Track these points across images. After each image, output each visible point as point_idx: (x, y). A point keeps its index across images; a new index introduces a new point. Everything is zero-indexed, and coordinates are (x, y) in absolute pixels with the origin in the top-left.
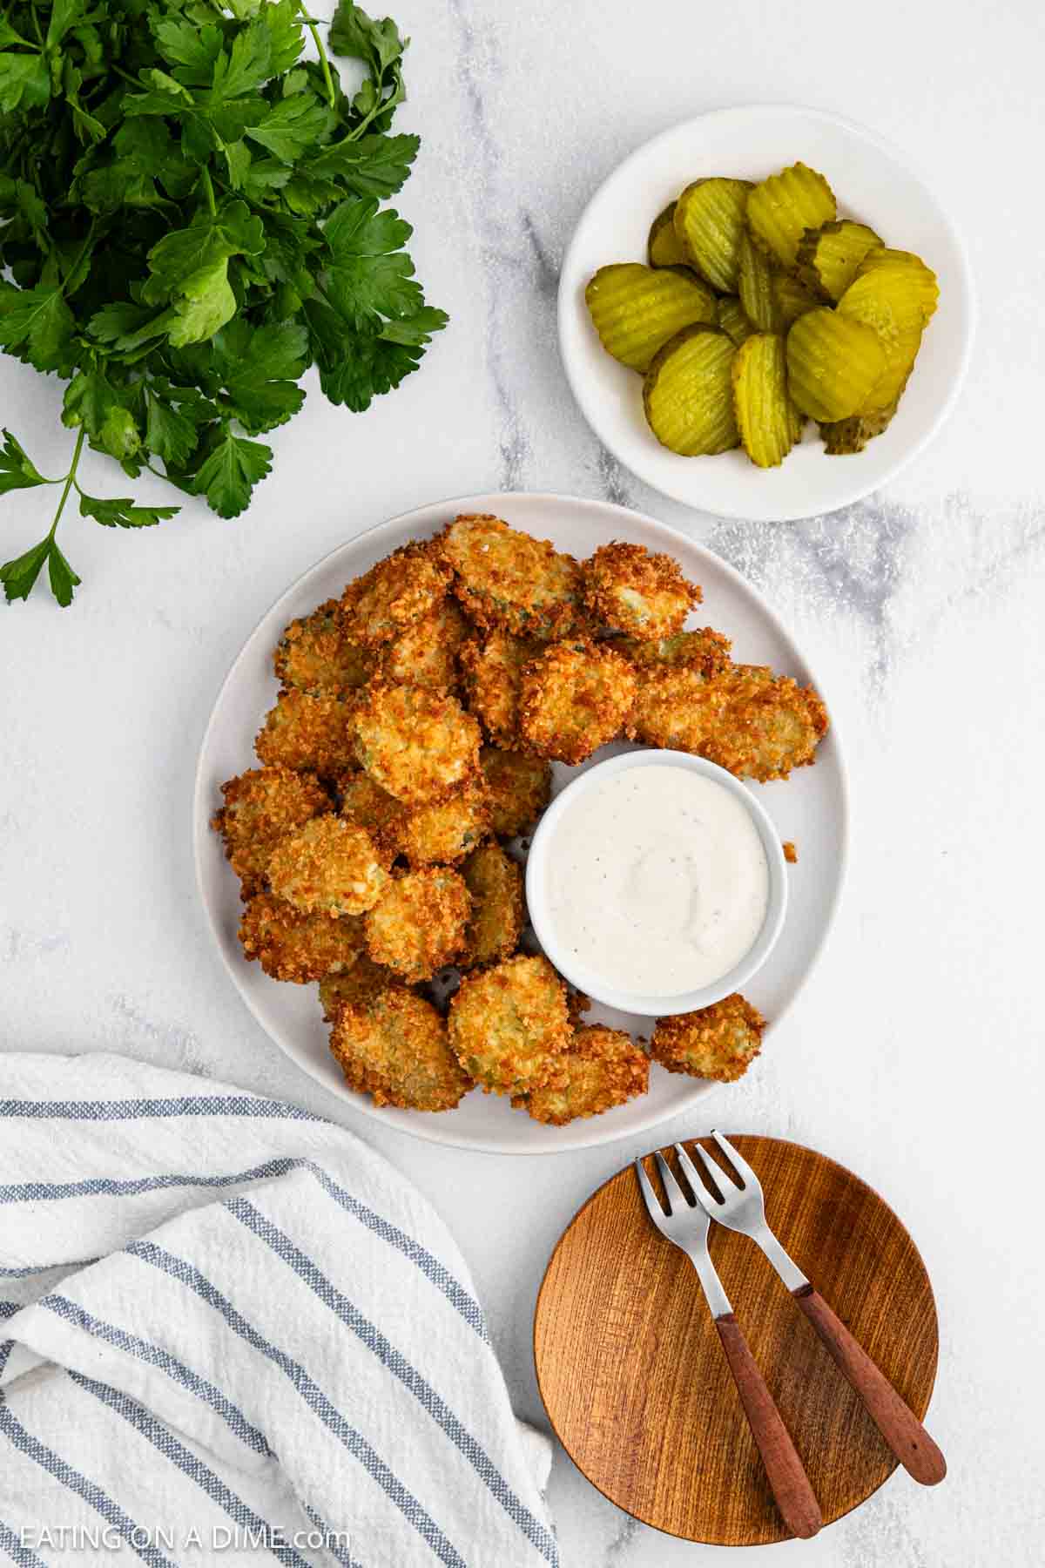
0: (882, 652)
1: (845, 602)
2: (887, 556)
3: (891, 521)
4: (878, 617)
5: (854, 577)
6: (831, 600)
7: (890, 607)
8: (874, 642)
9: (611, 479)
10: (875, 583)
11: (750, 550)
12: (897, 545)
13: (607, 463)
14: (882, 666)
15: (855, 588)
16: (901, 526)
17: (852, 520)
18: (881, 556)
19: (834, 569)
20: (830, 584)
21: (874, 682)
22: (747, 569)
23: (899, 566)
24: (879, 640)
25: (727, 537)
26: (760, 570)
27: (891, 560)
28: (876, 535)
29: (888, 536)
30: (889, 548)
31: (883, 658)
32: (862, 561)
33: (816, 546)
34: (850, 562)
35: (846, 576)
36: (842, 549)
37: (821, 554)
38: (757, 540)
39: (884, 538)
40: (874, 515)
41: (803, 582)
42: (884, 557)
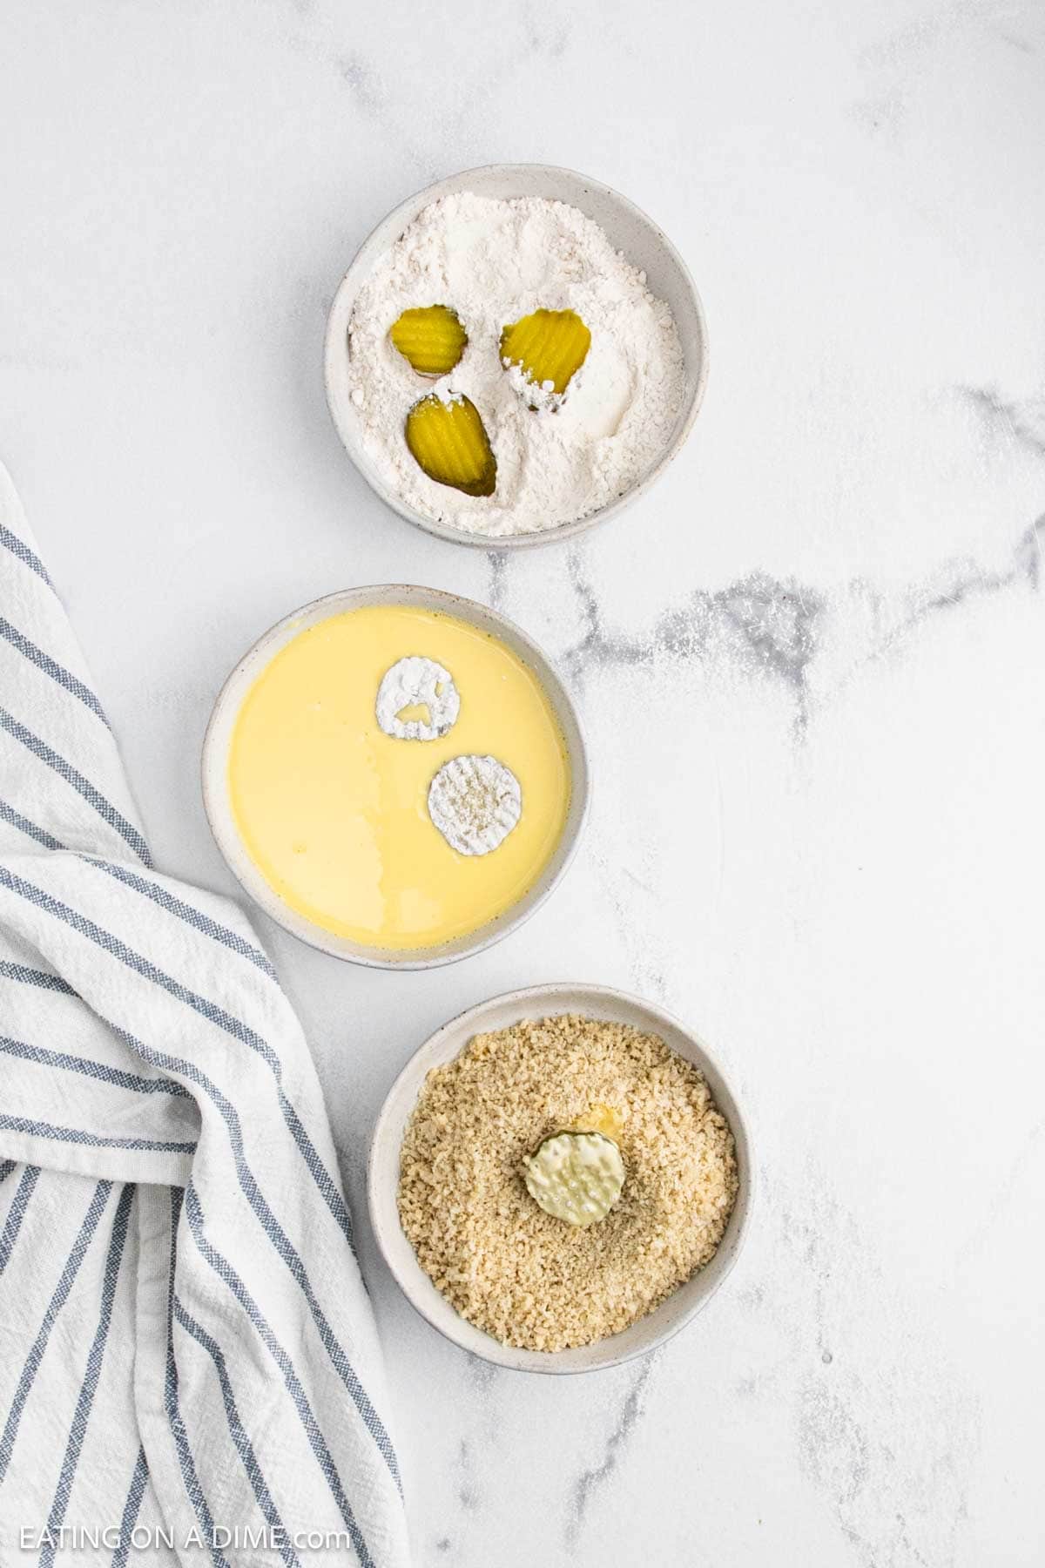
0: (803, 707)
1: (772, 669)
2: (804, 630)
3: (806, 602)
4: (798, 680)
5: (778, 648)
6: (760, 668)
7: (808, 671)
8: (797, 701)
9: (578, 577)
10: (795, 653)
11: (693, 629)
12: (812, 621)
13: (574, 564)
14: (803, 720)
15: (779, 658)
16: (814, 607)
17: (774, 603)
18: (799, 630)
19: (761, 643)
20: (759, 654)
21: (798, 733)
22: (691, 645)
23: (814, 639)
24: (801, 699)
25: (674, 621)
26: (702, 645)
27: (807, 633)
28: (795, 614)
29: (804, 615)
30: (807, 624)
31: (803, 713)
32: (784, 635)
33: (747, 624)
34: (775, 636)
35: (771, 647)
36: (767, 626)
37: (750, 631)
38: (699, 622)
39: (801, 615)
40: (790, 598)
41: (737, 655)
42: (802, 631)
